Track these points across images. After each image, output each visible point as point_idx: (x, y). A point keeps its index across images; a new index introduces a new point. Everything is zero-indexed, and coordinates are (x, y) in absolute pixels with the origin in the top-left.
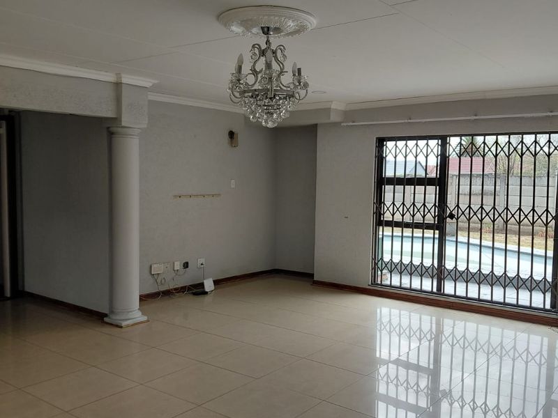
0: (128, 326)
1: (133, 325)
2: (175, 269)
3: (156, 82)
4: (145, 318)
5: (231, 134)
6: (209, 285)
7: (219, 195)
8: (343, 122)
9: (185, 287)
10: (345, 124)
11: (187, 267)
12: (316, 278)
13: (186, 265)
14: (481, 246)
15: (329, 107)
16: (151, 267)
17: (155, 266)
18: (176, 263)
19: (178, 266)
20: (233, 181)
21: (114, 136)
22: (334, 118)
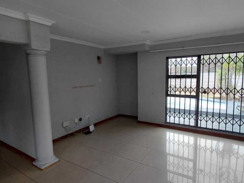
0: (46, 168)
1: (49, 167)
2: (75, 122)
3: (54, 22)
4: (58, 160)
5: (99, 58)
6: (92, 128)
7: (94, 85)
8: (150, 50)
9: (81, 129)
10: (151, 51)
11: (81, 120)
12: (139, 120)
13: (80, 120)
14: (208, 101)
15: (144, 43)
16: (63, 123)
17: (65, 123)
18: (75, 120)
19: (77, 120)
20: (100, 79)
21: (29, 56)
22: (147, 48)
